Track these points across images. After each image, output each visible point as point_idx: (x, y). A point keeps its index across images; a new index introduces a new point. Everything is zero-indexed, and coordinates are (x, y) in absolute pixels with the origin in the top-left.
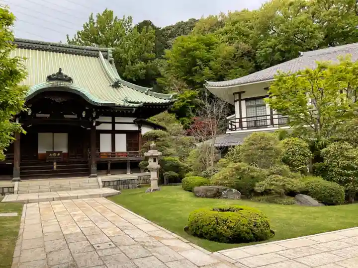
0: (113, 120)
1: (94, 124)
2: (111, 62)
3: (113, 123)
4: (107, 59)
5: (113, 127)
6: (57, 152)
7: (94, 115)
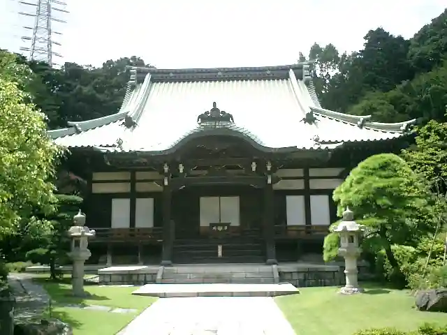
0: (306, 172)
1: (269, 181)
2: (307, 83)
3: (307, 178)
4: (301, 79)
5: (307, 184)
6: (223, 225)
7: (269, 168)
